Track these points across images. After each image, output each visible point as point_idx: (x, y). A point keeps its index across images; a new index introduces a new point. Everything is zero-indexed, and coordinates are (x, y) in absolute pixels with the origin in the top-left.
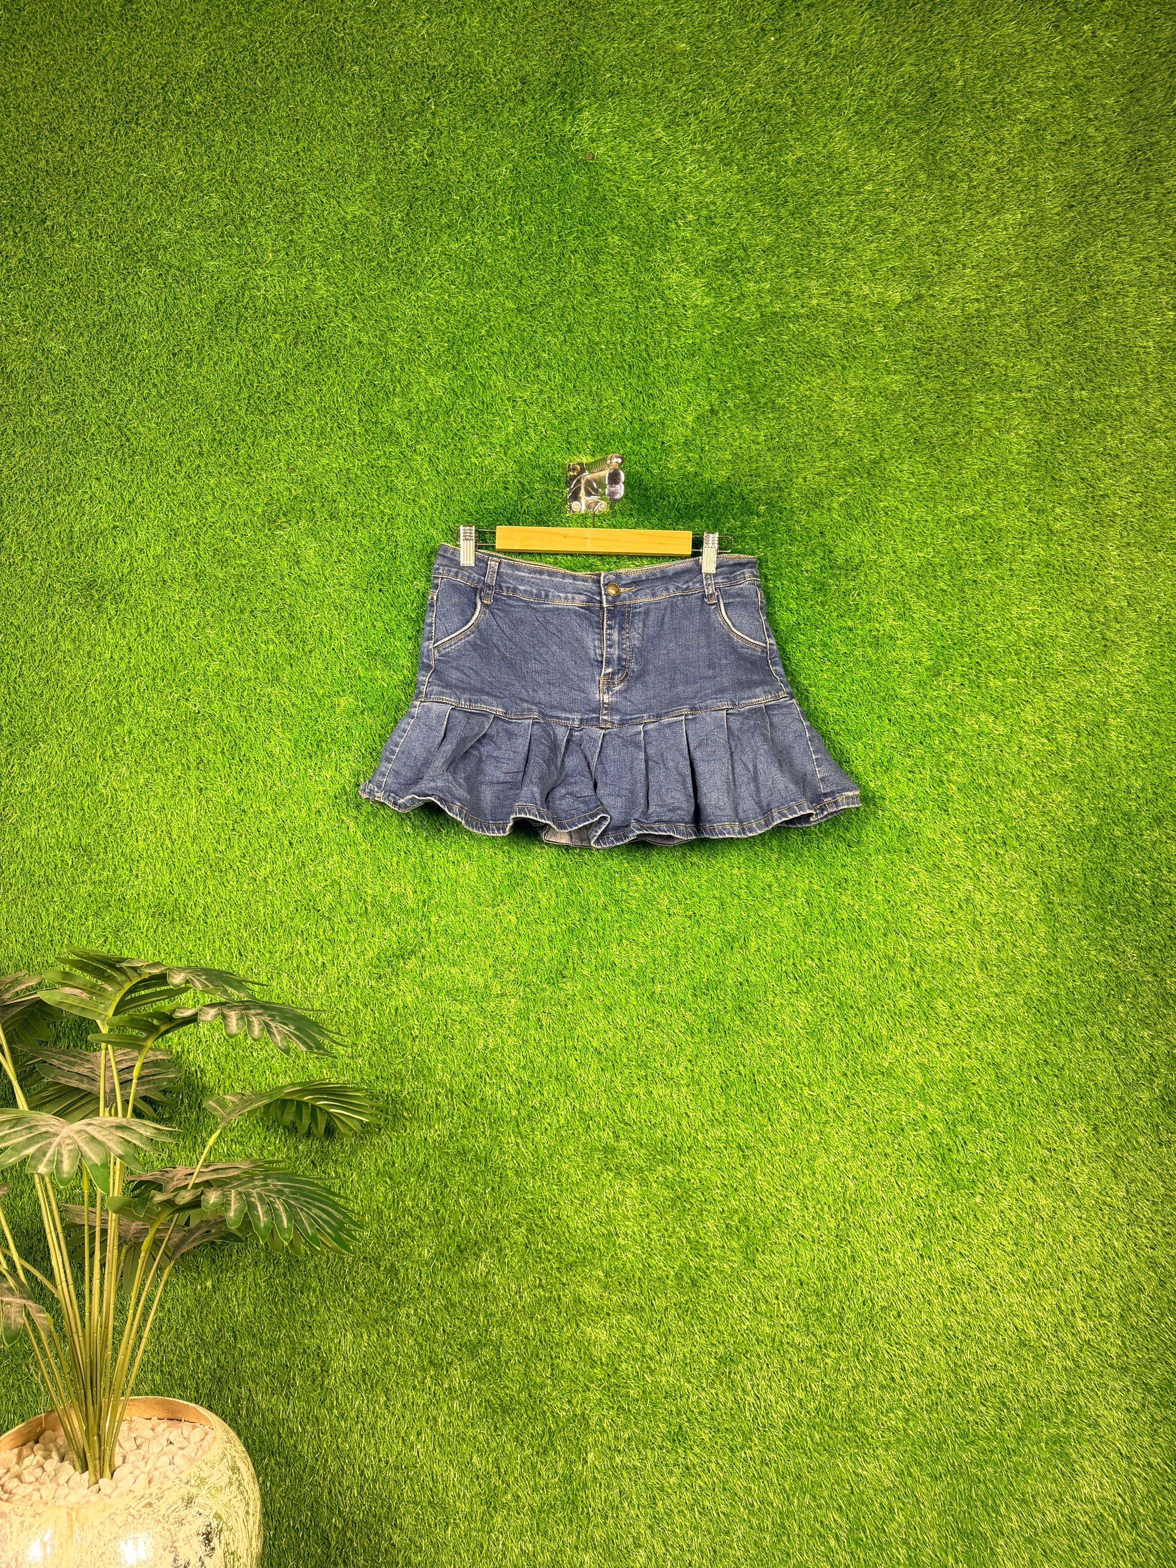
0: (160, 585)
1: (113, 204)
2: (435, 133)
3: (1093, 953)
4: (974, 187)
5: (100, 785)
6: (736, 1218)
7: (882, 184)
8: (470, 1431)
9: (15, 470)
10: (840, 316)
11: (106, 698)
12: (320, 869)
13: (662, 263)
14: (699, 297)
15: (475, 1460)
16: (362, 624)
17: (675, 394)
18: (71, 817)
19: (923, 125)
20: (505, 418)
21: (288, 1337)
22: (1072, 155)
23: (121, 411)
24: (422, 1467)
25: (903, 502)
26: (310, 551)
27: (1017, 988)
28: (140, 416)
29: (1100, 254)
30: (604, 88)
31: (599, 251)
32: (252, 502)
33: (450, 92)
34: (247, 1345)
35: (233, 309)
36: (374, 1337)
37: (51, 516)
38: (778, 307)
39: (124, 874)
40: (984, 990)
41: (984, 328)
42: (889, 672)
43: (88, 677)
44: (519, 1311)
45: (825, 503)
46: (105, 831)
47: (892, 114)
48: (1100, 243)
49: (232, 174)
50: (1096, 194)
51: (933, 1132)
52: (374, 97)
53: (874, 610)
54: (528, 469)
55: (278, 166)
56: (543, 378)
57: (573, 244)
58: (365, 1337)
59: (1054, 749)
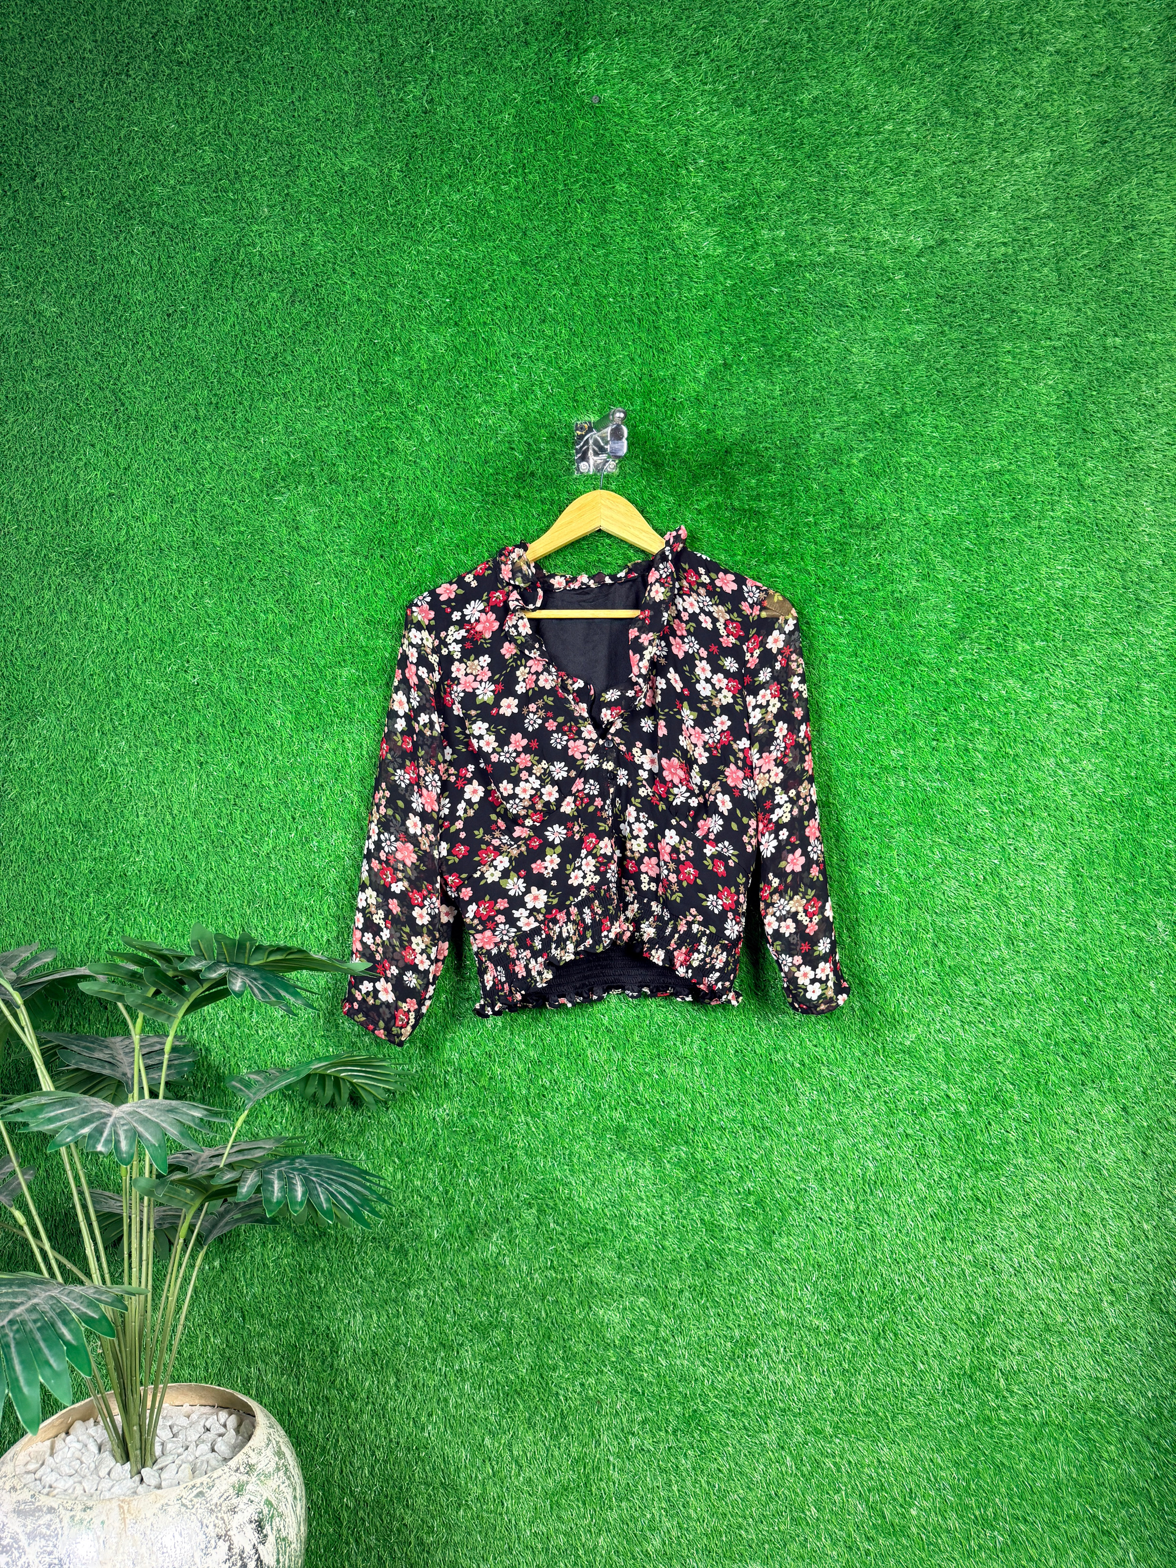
0: (157, 553)
1: (104, 160)
2: (434, 79)
3: (1123, 927)
4: (1001, 124)
5: (100, 759)
6: (752, 1198)
7: (904, 123)
8: (482, 1413)
9: (9, 437)
10: (859, 264)
11: (104, 671)
12: (324, 844)
13: (672, 212)
14: (711, 246)
15: (487, 1441)
16: (363, 592)
17: (687, 348)
18: (70, 793)
19: (947, 59)
20: (509, 375)
21: (297, 1317)
22: (1105, 88)
23: (115, 375)
24: (433, 1448)
25: (927, 457)
26: (309, 516)
27: (1046, 965)
28: (135, 380)
29: (1135, 192)
30: (610, 27)
31: (606, 200)
32: (250, 466)
33: (450, 35)
34: (256, 1326)
35: (229, 267)
36: (384, 1319)
37: (45, 485)
38: (793, 256)
39: (126, 851)
40: (1010, 966)
41: (1011, 273)
42: (912, 636)
43: (85, 649)
44: (530, 1293)
45: (844, 459)
46: (105, 806)
47: (914, 48)
48: (1135, 181)
49: (226, 126)
50: (1130, 128)
51: (957, 1113)
52: (371, 42)
53: (897, 570)
54: (534, 429)
55: (273, 117)
56: (548, 332)
57: (579, 193)
58: (375, 1318)
59: (1084, 715)
